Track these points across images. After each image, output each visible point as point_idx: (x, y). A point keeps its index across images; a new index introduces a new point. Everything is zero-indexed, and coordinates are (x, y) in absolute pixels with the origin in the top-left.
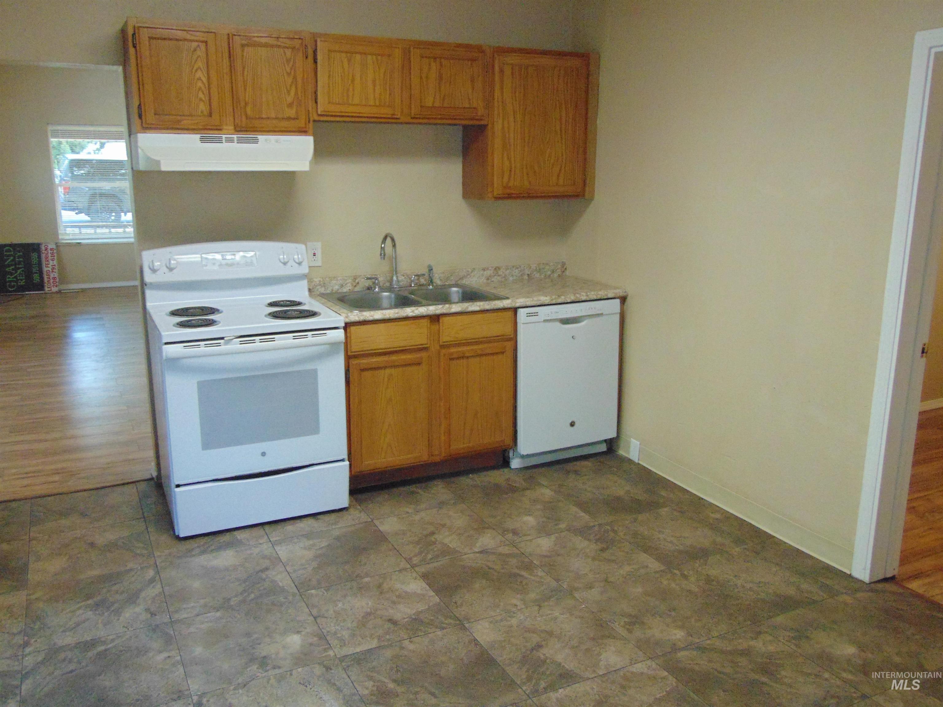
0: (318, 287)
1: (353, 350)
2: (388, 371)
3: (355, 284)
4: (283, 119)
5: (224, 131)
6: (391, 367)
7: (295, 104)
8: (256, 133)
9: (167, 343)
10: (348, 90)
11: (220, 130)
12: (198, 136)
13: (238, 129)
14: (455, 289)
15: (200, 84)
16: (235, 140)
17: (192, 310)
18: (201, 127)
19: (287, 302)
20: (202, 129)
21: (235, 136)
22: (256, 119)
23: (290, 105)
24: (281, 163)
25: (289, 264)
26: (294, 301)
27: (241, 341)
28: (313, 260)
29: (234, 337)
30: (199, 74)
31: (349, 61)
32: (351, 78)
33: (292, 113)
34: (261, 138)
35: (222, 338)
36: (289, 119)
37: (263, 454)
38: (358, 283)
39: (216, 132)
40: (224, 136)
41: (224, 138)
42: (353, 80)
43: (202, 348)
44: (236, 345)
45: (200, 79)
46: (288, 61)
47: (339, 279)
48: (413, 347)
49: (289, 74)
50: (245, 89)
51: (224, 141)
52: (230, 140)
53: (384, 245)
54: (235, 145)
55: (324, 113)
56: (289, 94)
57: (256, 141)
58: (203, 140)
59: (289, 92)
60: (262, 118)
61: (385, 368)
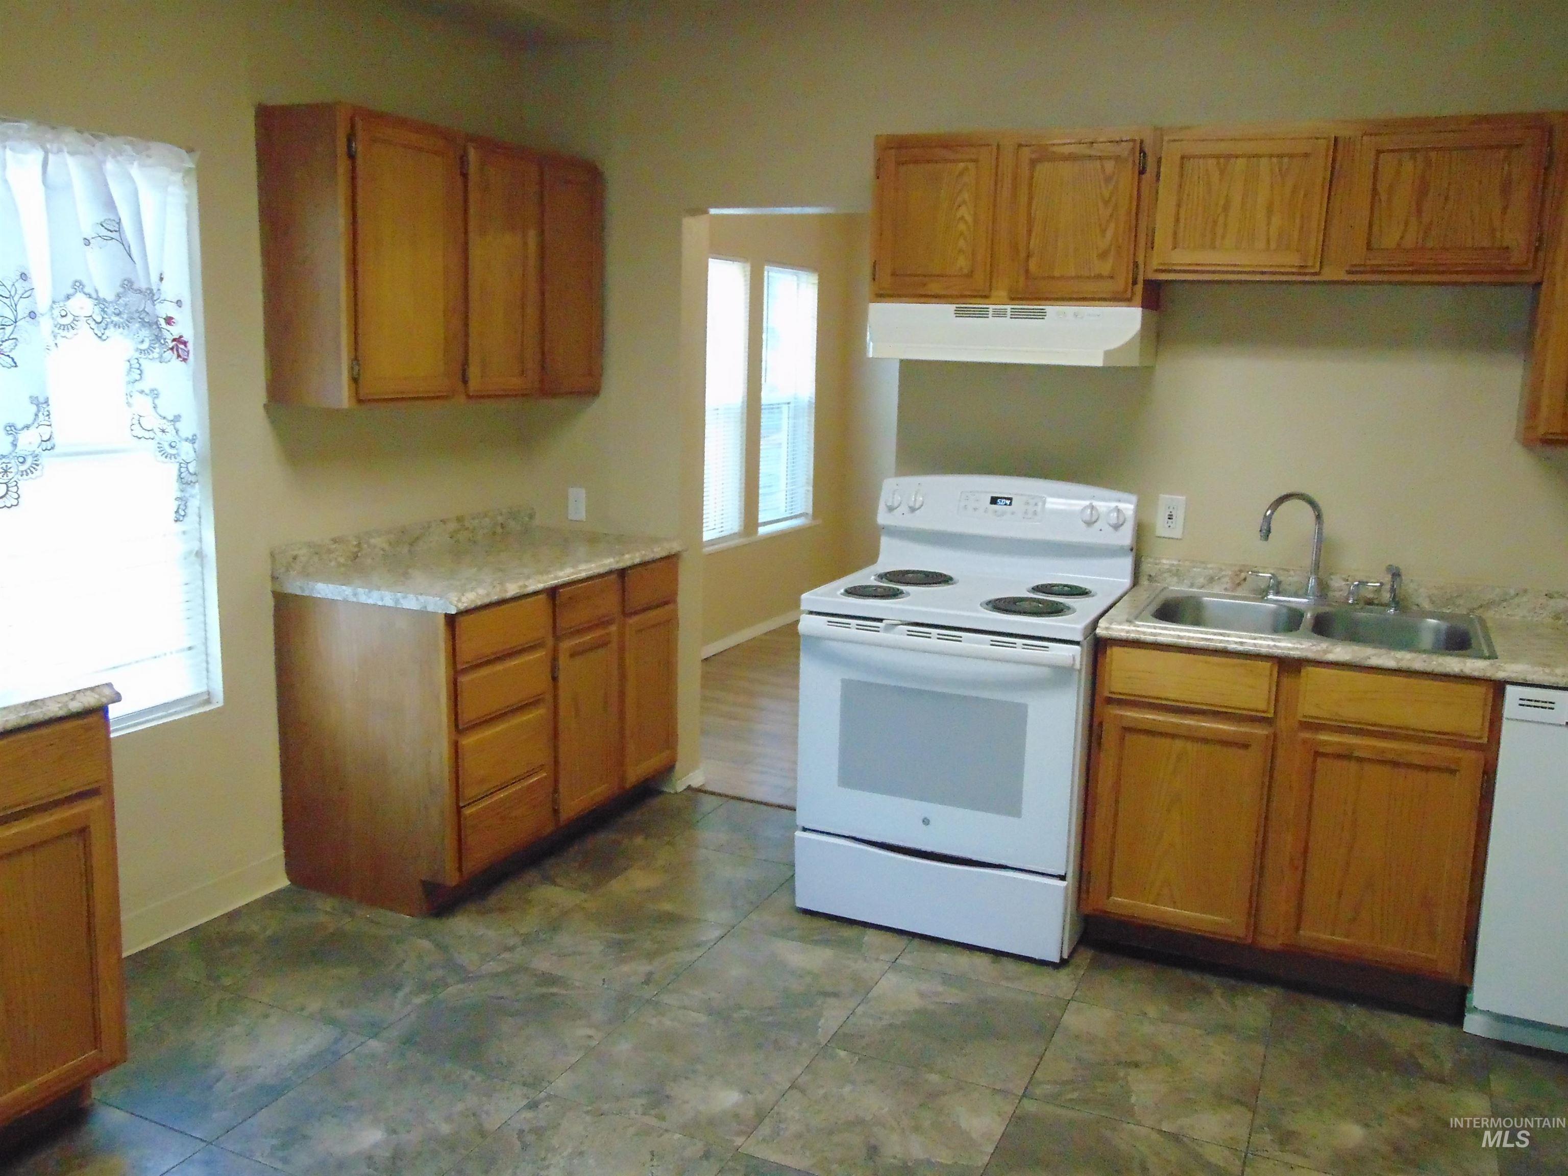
0: (1166, 575)
1: (1113, 690)
2: (1179, 744)
3: (1237, 582)
4: (1088, 278)
5: (992, 300)
6: (1187, 738)
7: (1113, 252)
8: (1043, 302)
9: (811, 613)
10: (1215, 222)
11: (986, 297)
12: (952, 308)
13: (1014, 298)
14: (1433, 621)
15: (962, 227)
16: (1009, 313)
17: (910, 575)
18: (955, 293)
19: (1066, 588)
20: (957, 297)
21: (1009, 307)
22: (1044, 278)
23: (1103, 255)
24: (1027, 351)
25: (1097, 526)
26: (1076, 587)
27: (909, 631)
28: (1167, 526)
29: (900, 623)
30: (964, 212)
31: (1222, 172)
32: (1222, 202)
33: (1106, 268)
34: (1052, 310)
35: (881, 620)
36: (1099, 277)
37: (926, 822)
38: (1245, 579)
39: (982, 301)
40: (991, 307)
41: (990, 310)
42: (1226, 208)
43: (852, 631)
44: (900, 636)
45: (962, 218)
46: (1108, 180)
47: (1209, 566)
48: (1240, 712)
49: (1106, 203)
50: (1030, 232)
51: (990, 315)
52: (999, 314)
53: (1272, 513)
54: (1007, 321)
55: (1163, 268)
56: (1104, 236)
57: (1042, 315)
58: (959, 313)
59: (1103, 231)
60: (1053, 278)
61: (1173, 736)
